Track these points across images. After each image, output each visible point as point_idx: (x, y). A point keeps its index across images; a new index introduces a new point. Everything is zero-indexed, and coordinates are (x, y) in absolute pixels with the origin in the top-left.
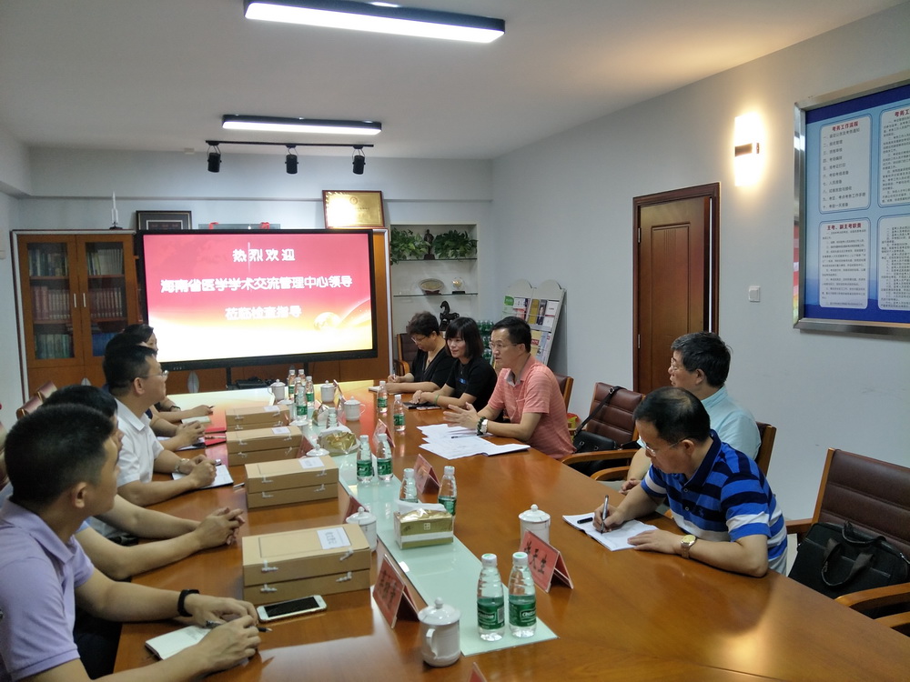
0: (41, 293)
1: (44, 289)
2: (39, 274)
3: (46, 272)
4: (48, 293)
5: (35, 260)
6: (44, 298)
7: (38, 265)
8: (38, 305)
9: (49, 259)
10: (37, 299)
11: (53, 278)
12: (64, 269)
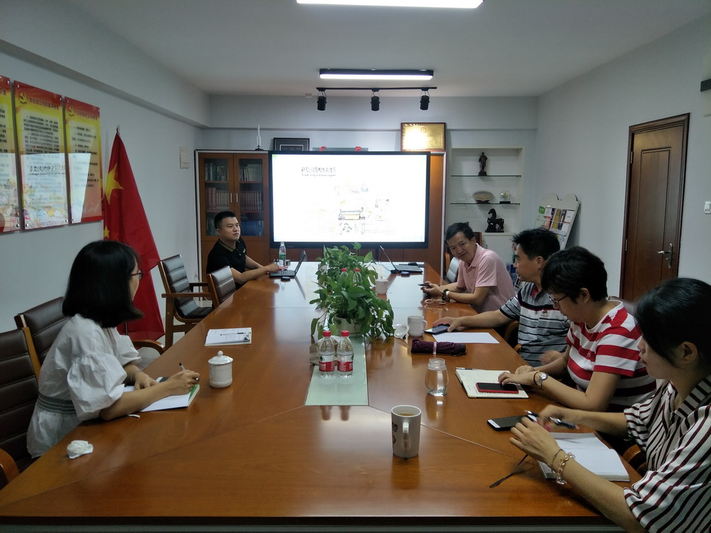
0: (212, 192)
1: (214, 189)
2: (211, 179)
3: (216, 178)
4: (216, 192)
5: (209, 170)
6: (214, 195)
7: (211, 173)
8: (210, 199)
9: (218, 170)
10: (210, 195)
11: (220, 182)
12: (226, 177)
